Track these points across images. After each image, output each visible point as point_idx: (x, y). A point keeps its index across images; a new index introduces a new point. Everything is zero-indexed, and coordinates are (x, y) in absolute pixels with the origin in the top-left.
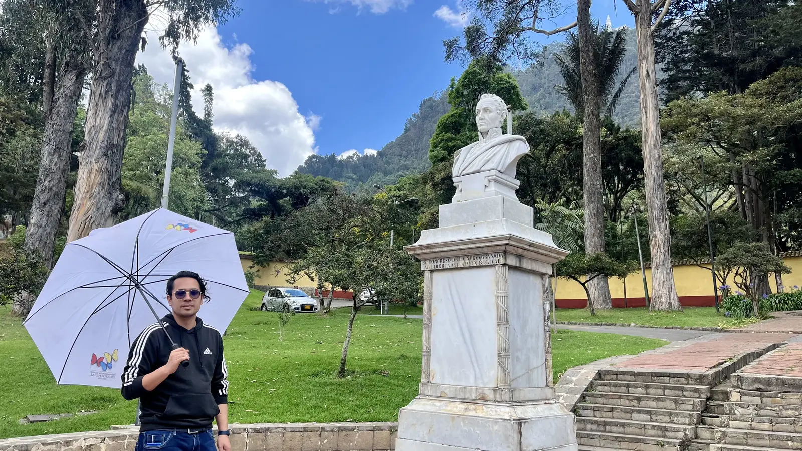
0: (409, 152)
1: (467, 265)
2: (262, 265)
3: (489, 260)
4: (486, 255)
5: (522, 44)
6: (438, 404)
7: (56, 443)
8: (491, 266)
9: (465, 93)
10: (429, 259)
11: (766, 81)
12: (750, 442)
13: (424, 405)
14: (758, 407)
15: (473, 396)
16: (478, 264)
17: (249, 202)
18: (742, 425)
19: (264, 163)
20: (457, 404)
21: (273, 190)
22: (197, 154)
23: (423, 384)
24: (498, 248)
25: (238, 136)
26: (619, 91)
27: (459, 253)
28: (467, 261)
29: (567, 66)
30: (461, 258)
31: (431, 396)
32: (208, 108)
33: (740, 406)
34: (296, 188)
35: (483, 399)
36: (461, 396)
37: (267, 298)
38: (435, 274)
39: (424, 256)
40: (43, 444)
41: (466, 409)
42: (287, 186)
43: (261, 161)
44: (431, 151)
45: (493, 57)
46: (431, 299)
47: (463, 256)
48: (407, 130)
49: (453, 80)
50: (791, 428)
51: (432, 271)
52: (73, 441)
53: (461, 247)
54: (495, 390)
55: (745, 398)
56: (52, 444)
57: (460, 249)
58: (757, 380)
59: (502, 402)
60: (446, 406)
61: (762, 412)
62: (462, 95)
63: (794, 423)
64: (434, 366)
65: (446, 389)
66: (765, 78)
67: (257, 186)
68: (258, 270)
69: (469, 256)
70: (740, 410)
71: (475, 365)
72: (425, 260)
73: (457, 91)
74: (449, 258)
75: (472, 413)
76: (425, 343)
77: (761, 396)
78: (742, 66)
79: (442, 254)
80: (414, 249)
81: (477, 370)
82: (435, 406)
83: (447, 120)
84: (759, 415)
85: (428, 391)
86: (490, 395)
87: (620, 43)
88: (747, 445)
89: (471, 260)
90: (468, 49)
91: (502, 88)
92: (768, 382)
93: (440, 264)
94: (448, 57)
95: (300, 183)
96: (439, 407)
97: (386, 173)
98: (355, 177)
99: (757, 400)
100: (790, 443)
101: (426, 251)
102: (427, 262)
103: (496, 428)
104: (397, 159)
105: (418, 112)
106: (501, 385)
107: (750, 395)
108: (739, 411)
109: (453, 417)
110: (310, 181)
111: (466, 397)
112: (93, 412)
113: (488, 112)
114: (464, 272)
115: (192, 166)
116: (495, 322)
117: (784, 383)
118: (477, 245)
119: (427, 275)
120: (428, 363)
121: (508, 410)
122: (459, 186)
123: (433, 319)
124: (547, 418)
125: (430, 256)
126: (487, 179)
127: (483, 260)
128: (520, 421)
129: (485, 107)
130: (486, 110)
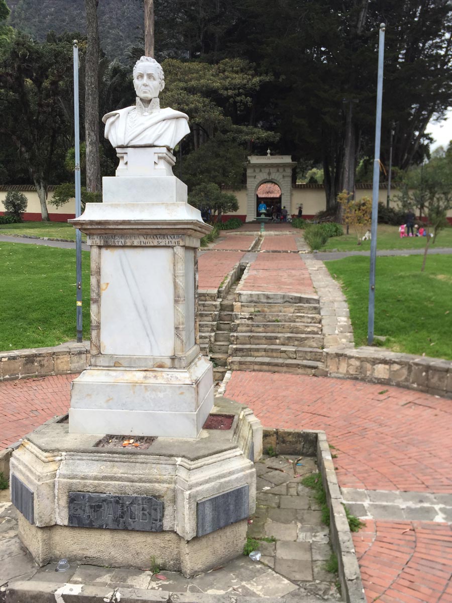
1: (142, 244)
3: (168, 241)
4: (164, 236)
6: (113, 373)
8: (168, 246)
10: (98, 235)
12: (252, 341)
13: (96, 375)
15: (150, 364)
16: (155, 244)
20: (135, 373)
23: (93, 356)
24: (180, 231)
28: (143, 240)
30: (138, 237)
31: (103, 367)
35: (160, 366)
36: (138, 364)
38: (104, 251)
39: (94, 231)
41: (145, 377)
46: (100, 275)
50: (277, 330)
51: (100, 247)
53: (140, 227)
54: (172, 358)
55: (244, 309)
57: (138, 229)
58: (251, 296)
59: (180, 368)
60: (123, 375)
64: (104, 338)
65: (120, 358)
69: (146, 236)
71: (151, 337)
72: (91, 235)
74: (121, 236)
75: (153, 380)
76: (94, 317)
77: (254, 307)
80: (81, 224)
81: (152, 340)
82: (111, 376)
85: (100, 362)
86: (169, 363)
88: (250, 344)
89: (148, 240)
93: (111, 241)
96: (116, 376)
99: (252, 310)
100: (277, 341)
101: (97, 227)
102: (95, 237)
106: (179, 354)
107: (246, 307)
109: (134, 384)
111: (143, 366)
113: (152, 79)
114: (137, 250)
116: (172, 299)
117: (268, 298)
118: (158, 227)
119: (95, 251)
120: (98, 335)
121: (187, 375)
122: (123, 157)
123: (104, 294)
124: (206, 373)
125: (99, 232)
126: (156, 155)
127: (163, 242)
128: (197, 383)
129: (149, 72)
130: (150, 76)
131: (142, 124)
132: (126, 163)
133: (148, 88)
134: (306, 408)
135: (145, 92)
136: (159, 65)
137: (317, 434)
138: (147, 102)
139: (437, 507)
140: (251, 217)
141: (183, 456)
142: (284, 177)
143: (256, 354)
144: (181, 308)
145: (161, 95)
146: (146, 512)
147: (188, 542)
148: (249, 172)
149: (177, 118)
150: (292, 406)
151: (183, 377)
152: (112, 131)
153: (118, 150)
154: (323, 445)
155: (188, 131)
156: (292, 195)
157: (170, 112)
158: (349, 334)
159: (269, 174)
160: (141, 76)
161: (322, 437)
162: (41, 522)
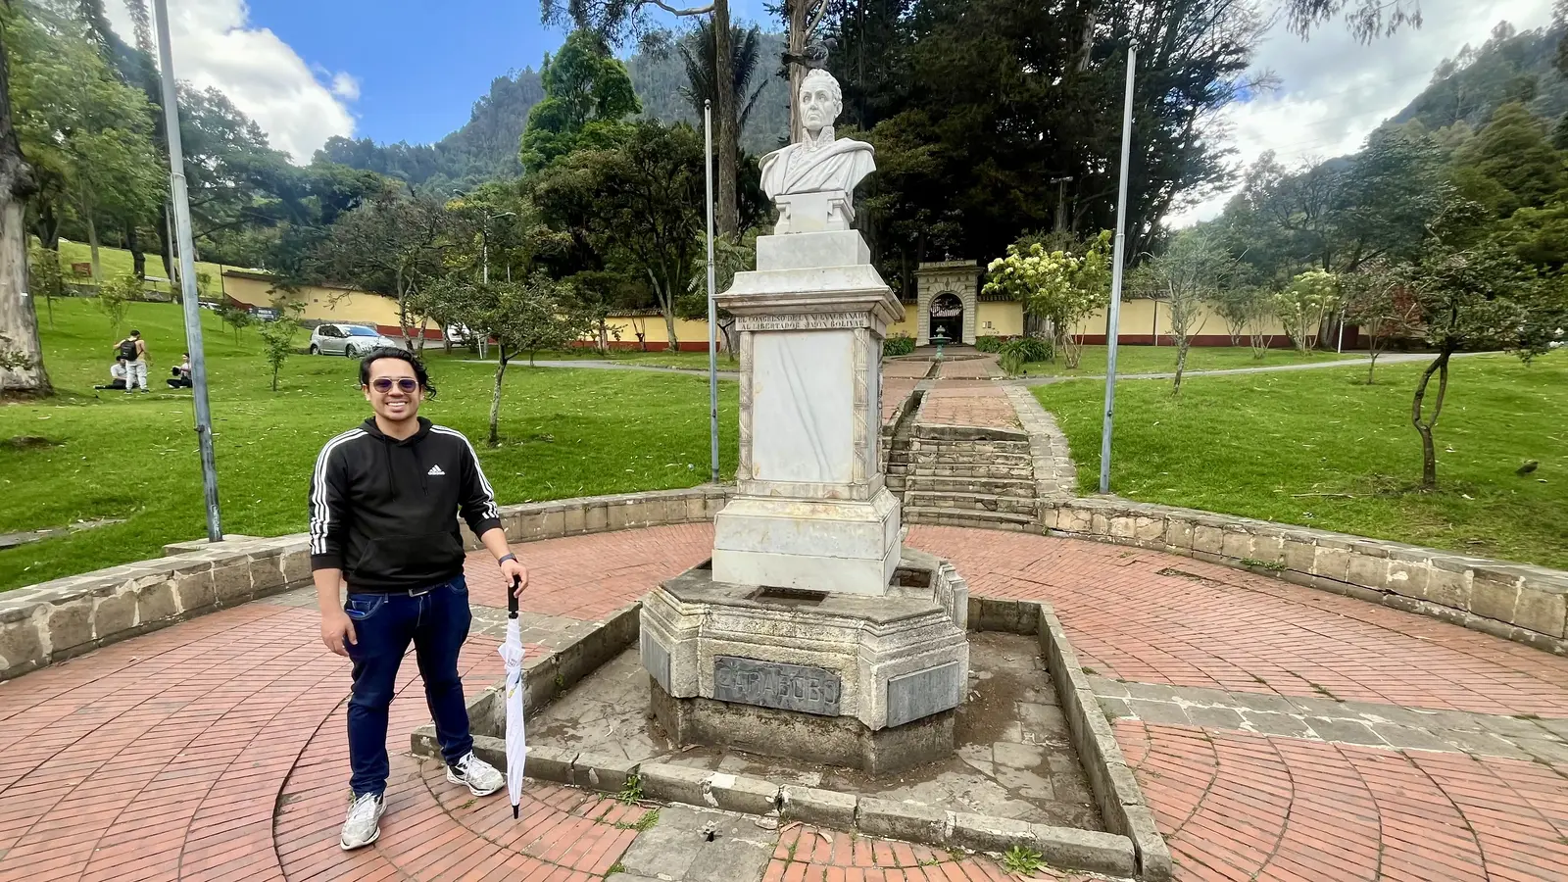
0: (480, 149)
1: (811, 327)
2: (288, 290)
3: (846, 321)
4: (841, 314)
5: (641, 21)
6: (770, 505)
7: (82, 596)
8: (848, 329)
9: (565, 78)
10: (750, 316)
11: (892, 121)
12: (936, 487)
13: (749, 507)
14: (939, 455)
15: (820, 494)
16: (829, 326)
17: (250, 198)
18: (927, 472)
19: (266, 139)
20: (799, 505)
21: (288, 182)
22: (142, 110)
23: (743, 482)
24: (863, 305)
25: (210, 88)
26: (750, 105)
27: (803, 309)
28: (812, 321)
29: (693, 63)
30: (802, 317)
31: (758, 496)
32: (142, 32)
33: (922, 454)
34: (328, 183)
35: (834, 497)
36: (802, 494)
37: (317, 337)
38: (758, 338)
39: (745, 311)
40: (55, 603)
41: (813, 511)
42: (313, 178)
43: (259, 134)
44: (524, 152)
45: (604, 32)
46: (752, 372)
47: (806, 314)
48: (475, 118)
49: (547, 55)
50: (969, 473)
51: (753, 333)
52: (114, 586)
53: (809, 301)
54: (850, 487)
55: (924, 447)
56: (74, 598)
57: (805, 305)
58: (934, 430)
59: (861, 500)
60: (784, 508)
61: (941, 460)
62: (562, 81)
63: (972, 468)
64: (757, 457)
65: (779, 486)
66: (891, 118)
67: (259, 173)
68: (284, 297)
69: (815, 314)
70: (923, 458)
71: (822, 457)
72: (742, 316)
73: (554, 72)
74: (783, 315)
75: (823, 516)
77: (938, 445)
78: (869, 101)
79: (773, 310)
80: (729, 300)
81: (823, 462)
82: (767, 509)
83: (542, 111)
84: (938, 463)
85: (752, 489)
86: (845, 493)
87: (752, 45)
88: (933, 490)
89: (819, 320)
90: (571, 12)
91: (611, 79)
92: (942, 431)
93: (768, 324)
94: (545, 18)
95: (332, 175)
96: (774, 509)
97: (451, 175)
98: (406, 175)
99: (935, 448)
100: (971, 487)
101: (749, 304)
102: (746, 319)
103: (861, 531)
104: (464, 157)
105: (489, 94)
106: (859, 480)
107: (928, 444)
108: (921, 460)
109: (797, 522)
110: (348, 174)
111: (810, 496)
112: (103, 522)
113: (825, 101)
114: (804, 336)
115: (137, 128)
116: (851, 404)
117: (955, 432)
118: (834, 300)
119: (745, 338)
120: (750, 456)
121: (870, 509)
122: (784, 210)
123: (756, 398)
124: (892, 511)
125: (751, 311)
126: (831, 203)
127: (837, 322)
128: (885, 520)
129: (819, 89)
130: (820, 95)
131: (807, 162)
132: (789, 217)
133: (816, 112)
134: (1017, 574)
135: (813, 119)
136: (833, 79)
137: (1039, 605)
138: (816, 132)
139: (1239, 710)
140: (924, 339)
141: (868, 619)
142: (966, 288)
143: (942, 503)
144: (862, 416)
145: (837, 124)
146: (816, 689)
147: (875, 733)
148: (921, 282)
149: (857, 150)
150: (998, 571)
151: (867, 511)
152: (770, 178)
153: (778, 199)
154: (1051, 620)
155: (873, 168)
156: (976, 310)
157: (847, 143)
158: (1071, 479)
159: (947, 284)
160: (808, 96)
161: (1047, 610)
162: (678, 691)
